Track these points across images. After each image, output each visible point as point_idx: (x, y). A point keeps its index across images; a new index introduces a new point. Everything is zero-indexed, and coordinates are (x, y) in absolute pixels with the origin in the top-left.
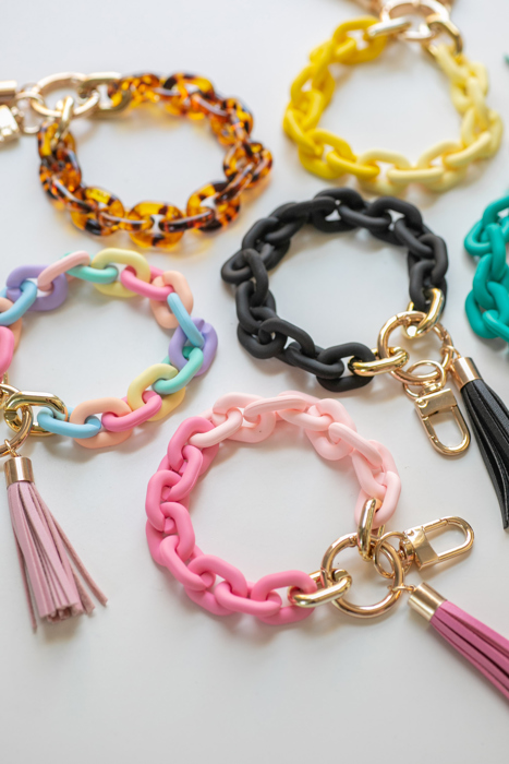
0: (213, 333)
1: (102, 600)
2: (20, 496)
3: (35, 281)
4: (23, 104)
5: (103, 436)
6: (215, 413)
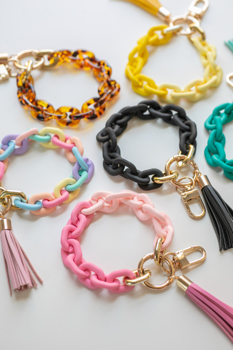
0: (92, 165)
1: (41, 282)
2: (6, 236)
3: (14, 141)
4: (11, 63)
5: (43, 209)
6: (92, 200)
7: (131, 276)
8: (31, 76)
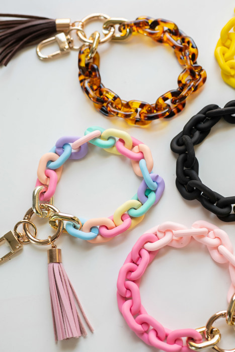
0: (163, 183)
1: (92, 331)
2: (54, 271)
3: (71, 144)
4: (73, 32)
5: (99, 237)
6: (159, 231)
7: (196, 338)
8: (97, 53)
